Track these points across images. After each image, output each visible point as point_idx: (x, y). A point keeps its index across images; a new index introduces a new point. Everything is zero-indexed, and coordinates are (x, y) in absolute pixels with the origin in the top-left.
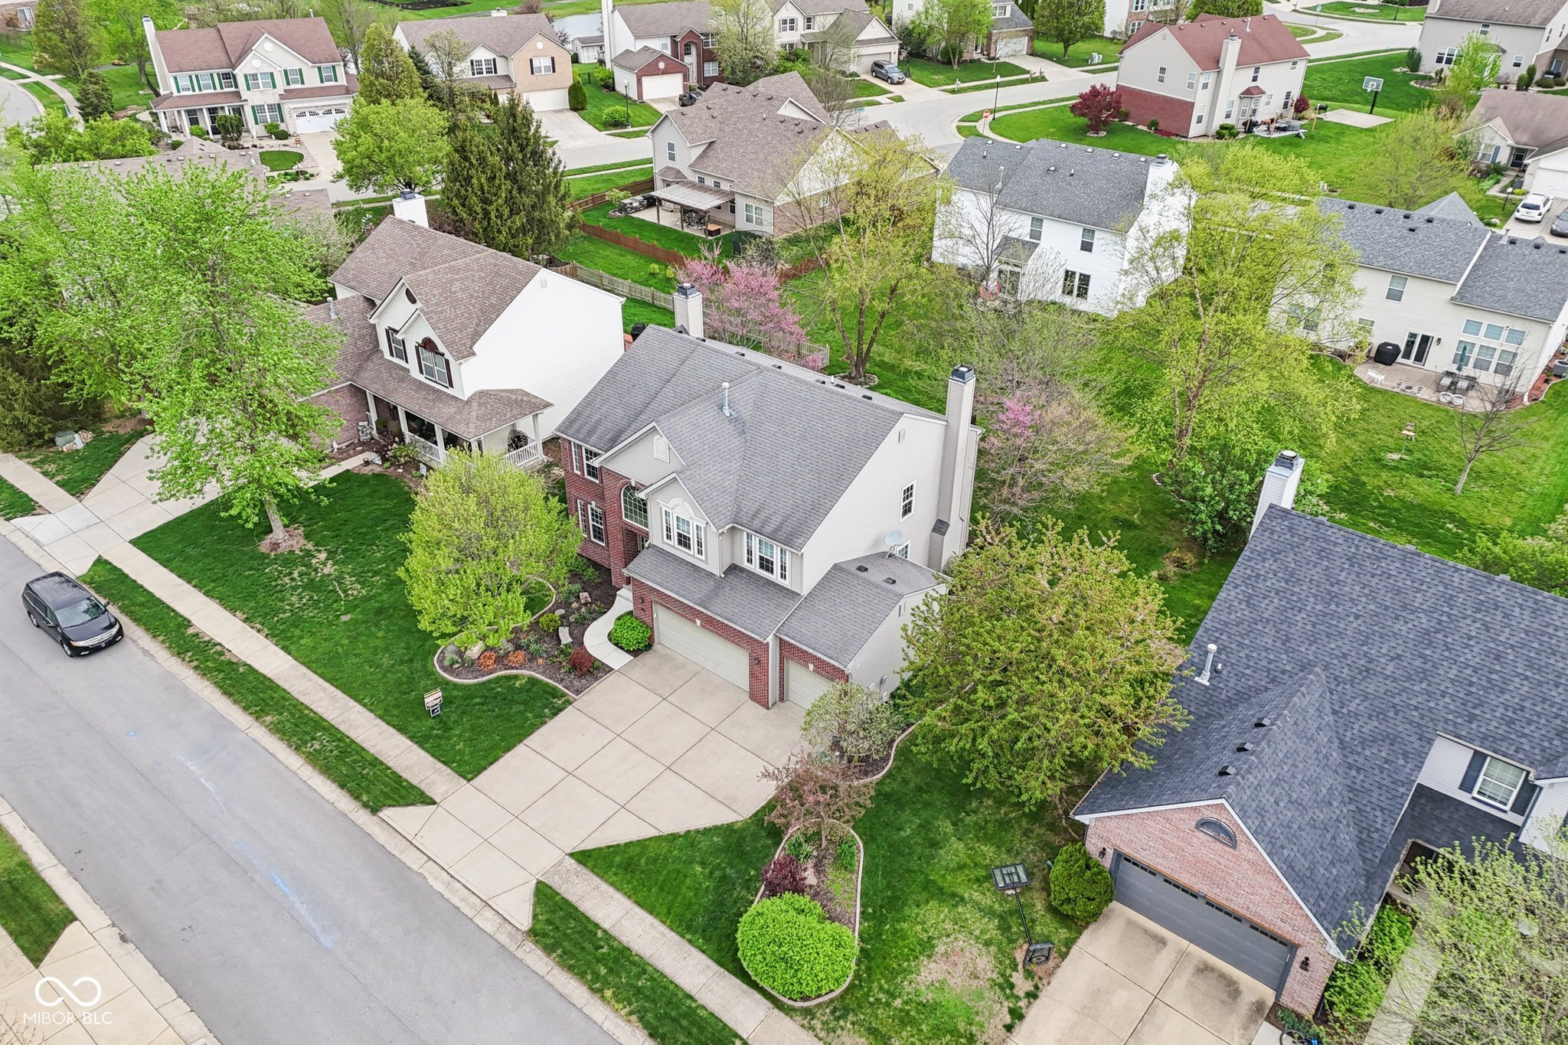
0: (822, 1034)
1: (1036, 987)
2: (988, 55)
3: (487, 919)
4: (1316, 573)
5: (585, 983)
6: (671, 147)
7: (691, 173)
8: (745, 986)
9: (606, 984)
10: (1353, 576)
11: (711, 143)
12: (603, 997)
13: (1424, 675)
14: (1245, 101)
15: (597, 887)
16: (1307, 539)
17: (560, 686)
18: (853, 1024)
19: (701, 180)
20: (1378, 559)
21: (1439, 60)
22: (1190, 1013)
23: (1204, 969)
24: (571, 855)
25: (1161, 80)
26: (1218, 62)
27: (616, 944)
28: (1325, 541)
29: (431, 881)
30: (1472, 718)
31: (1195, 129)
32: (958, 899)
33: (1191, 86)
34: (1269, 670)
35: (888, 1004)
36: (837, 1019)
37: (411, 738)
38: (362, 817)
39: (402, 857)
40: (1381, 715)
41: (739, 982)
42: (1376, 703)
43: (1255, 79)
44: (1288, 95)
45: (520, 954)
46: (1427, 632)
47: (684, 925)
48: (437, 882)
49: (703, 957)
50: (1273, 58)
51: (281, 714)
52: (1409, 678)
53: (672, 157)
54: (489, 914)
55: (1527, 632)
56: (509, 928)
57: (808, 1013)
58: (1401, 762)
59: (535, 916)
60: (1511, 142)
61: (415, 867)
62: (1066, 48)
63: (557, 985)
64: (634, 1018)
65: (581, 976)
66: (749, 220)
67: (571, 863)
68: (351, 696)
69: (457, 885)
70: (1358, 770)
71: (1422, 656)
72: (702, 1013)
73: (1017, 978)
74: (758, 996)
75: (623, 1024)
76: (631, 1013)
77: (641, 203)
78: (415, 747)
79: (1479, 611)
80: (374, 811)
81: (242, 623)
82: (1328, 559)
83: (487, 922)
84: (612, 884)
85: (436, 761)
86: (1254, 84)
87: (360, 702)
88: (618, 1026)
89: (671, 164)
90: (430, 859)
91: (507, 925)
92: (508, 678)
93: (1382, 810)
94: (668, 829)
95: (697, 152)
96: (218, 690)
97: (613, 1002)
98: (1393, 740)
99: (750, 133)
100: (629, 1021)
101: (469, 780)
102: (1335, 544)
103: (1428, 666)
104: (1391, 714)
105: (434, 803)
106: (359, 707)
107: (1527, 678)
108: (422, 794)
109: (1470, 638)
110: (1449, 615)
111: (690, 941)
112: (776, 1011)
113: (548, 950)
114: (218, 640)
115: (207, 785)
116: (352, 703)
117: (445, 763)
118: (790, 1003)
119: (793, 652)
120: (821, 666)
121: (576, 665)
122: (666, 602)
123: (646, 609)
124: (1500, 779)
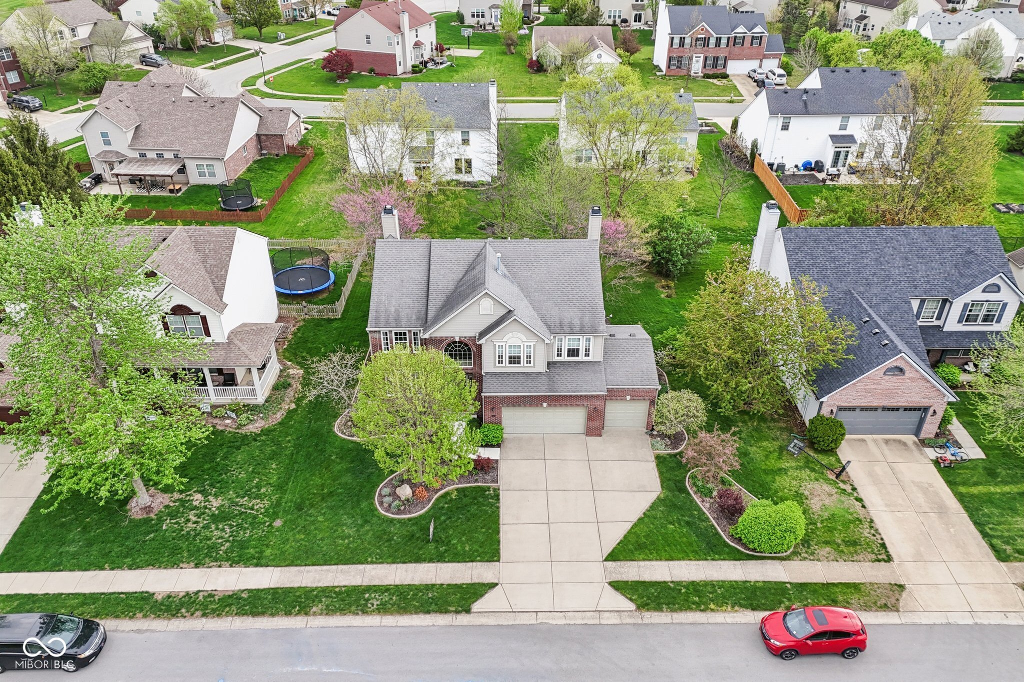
0: (812, 558)
1: (851, 485)
2: (210, 41)
3: (608, 618)
4: (820, 251)
5: (696, 611)
6: (104, 135)
7: (132, 151)
8: (759, 561)
9: (705, 604)
10: (835, 247)
11: (137, 127)
12: (712, 610)
13: (889, 277)
14: (416, 50)
15: (639, 567)
16: (806, 237)
17: (480, 484)
18: (816, 545)
19: (143, 155)
20: (838, 236)
21: (473, 16)
22: (901, 460)
23: (887, 442)
24: (606, 560)
25: (369, 43)
26: (399, 28)
27: (684, 583)
28: (814, 236)
29: (551, 622)
30: (916, 287)
31: (400, 70)
32: (785, 471)
33: (390, 44)
34: (834, 301)
35: (817, 528)
36: (809, 548)
37: (431, 561)
38: (463, 619)
39: (517, 622)
40: (886, 300)
41: (755, 561)
42: (881, 296)
43: (417, 37)
44: (432, 43)
45: (646, 621)
46: (877, 259)
47: (699, 555)
48: (558, 620)
49: (727, 562)
50: (422, 23)
51: (321, 601)
52: (884, 281)
53: (107, 143)
54: (607, 614)
55: (908, 245)
56: (626, 613)
57: (795, 553)
58: (906, 315)
59: (631, 600)
60: (561, 53)
61: (534, 622)
62: (260, 31)
63: (683, 621)
64: (736, 608)
65: (689, 609)
66: (201, 175)
67: (609, 564)
68: (354, 563)
69: (570, 614)
70: (895, 326)
71: (882, 269)
72: (760, 584)
73: (842, 486)
74: (769, 561)
75: (735, 614)
76: (733, 607)
77: (91, 183)
78: (439, 565)
79: (887, 243)
80: (468, 611)
81: (197, 570)
82: (821, 243)
83: (613, 619)
84: (644, 560)
85: (464, 564)
86: (417, 39)
87: (368, 563)
88: (734, 617)
89: (108, 148)
90: (536, 612)
91: (623, 613)
92: (442, 496)
93: (914, 337)
94: (634, 518)
95: (130, 135)
96: (245, 617)
97: (719, 609)
98: (897, 308)
99: (168, 114)
100: (736, 611)
101: (499, 561)
102: (818, 236)
103: (887, 273)
104: (889, 298)
105: (497, 584)
106: (369, 567)
107: (921, 263)
108: (483, 584)
109: (892, 255)
110: (879, 249)
111: (713, 560)
112: (783, 562)
113: (659, 609)
114: (196, 589)
115: (333, 670)
116: (361, 567)
117: (472, 561)
118: (785, 554)
119: (615, 394)
120: (636, 394)
121: (484, 466)
122: (516, 402)
123: (496, 415)
124: (931, 308)
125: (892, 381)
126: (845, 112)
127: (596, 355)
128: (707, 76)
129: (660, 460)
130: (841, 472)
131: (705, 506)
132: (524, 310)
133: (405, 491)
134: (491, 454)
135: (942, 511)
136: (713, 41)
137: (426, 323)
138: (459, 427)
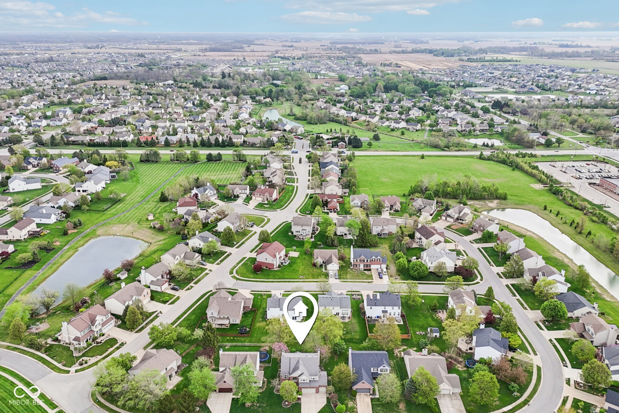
1: (356, 402)
4: (357, 358)
7: (217, 316)
10: (360, 357)
11: (219, 310)
13: (368, 364)
14: (280, 259)
16: (355, 355)
17: (298, 401)
22: (365, 398)
23: (364, 394)
25: (266, 260)
26: (275, 256)
30: (372, 366)
31: (275, 267)
32: (346, 399)
33: (272, 260)
35: (348, 409)
40: (367, 368)
44: (284, 254)
46: (367, 360)
50: (281, 251)
53: (212, 314)
55: (373, 357)
58: (370, 371)
60: (322, 261)
70: (368, 373)
71: (367, 362)
82: (358, 356)
89: (212, 316)
92: (293, 403)
93: (370, 375)
94: (322, 407)
95: (217, 312)
98: (368, 370)
99: (226, 306)
109: (370, 359)
119: (320, 386)
120: (324, 386)
121: (299, 399)
122: (304, 388)
123: (301, 389)
124: (376, 369)
125: (363, 384)
126: (385, 305)
127: (317, 379)
128: (365, 270)
129: (327, 398)
130: (355, 400)
131: (332, 406)
132: (306, 372)
133: (287, 403)
134: (299, 396)
135: (368, 406)
136: (366, 261)
137: (290, 374)
138: (295, 394)
